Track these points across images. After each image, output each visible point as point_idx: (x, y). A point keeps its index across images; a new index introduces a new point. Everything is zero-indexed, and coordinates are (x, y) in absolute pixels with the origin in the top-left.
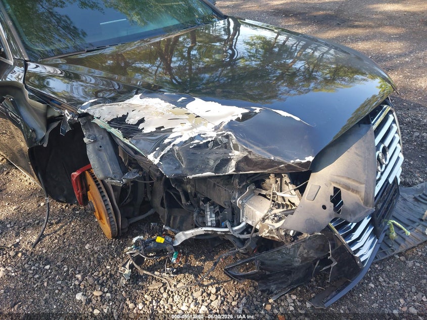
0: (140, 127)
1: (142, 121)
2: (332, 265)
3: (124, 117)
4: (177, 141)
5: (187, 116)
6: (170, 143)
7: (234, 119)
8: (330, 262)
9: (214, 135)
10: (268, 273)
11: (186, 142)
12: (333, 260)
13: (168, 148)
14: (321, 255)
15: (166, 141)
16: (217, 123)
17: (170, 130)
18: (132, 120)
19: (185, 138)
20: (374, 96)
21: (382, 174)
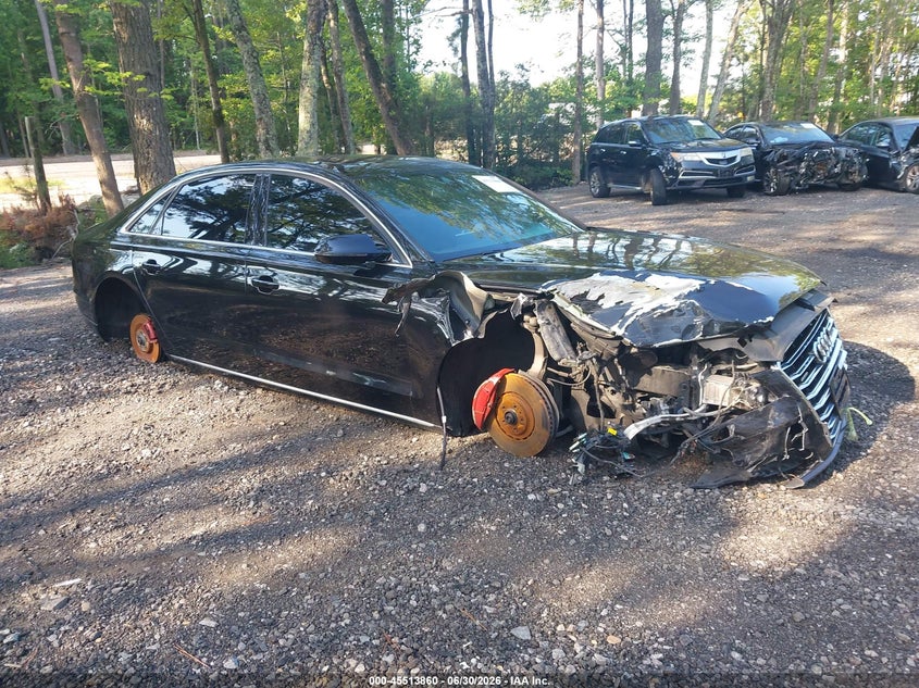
0: (600, 303)
1: (602, 297)
2: (804, 432)
3: (586, 293)
4: (639, 313)
5: (647, 289)
6: (632, 315)
7: (692, 290)
8: (801, 429)
9: (677, 303)
10: (743, 438)
11: (648, 313)
12: (804, 425)
13: (632, 319)
14: (793, 419)
15: (627, 314)
16: (677, 294)
17: (629, 305)
18: (592, 297)
19: (647, 309)
20: (794, 293)
21: (831, 354)
